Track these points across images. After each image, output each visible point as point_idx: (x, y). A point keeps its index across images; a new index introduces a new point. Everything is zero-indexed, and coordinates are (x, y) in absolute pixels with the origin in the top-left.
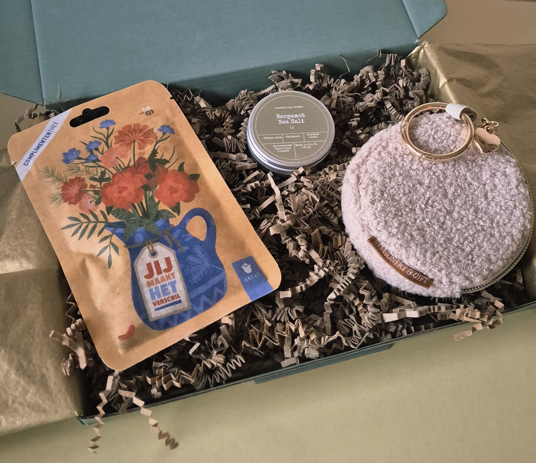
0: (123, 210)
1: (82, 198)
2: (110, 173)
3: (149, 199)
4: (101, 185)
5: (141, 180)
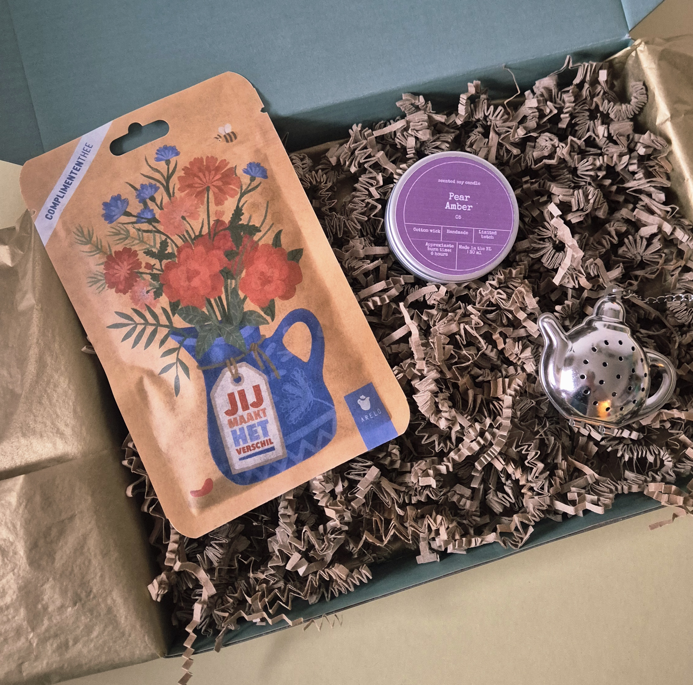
0: (195, 309)
1: (135, 284)
2: (173, 245)
3: (232, 293)
4: (161, 265)
5: (219, 260)
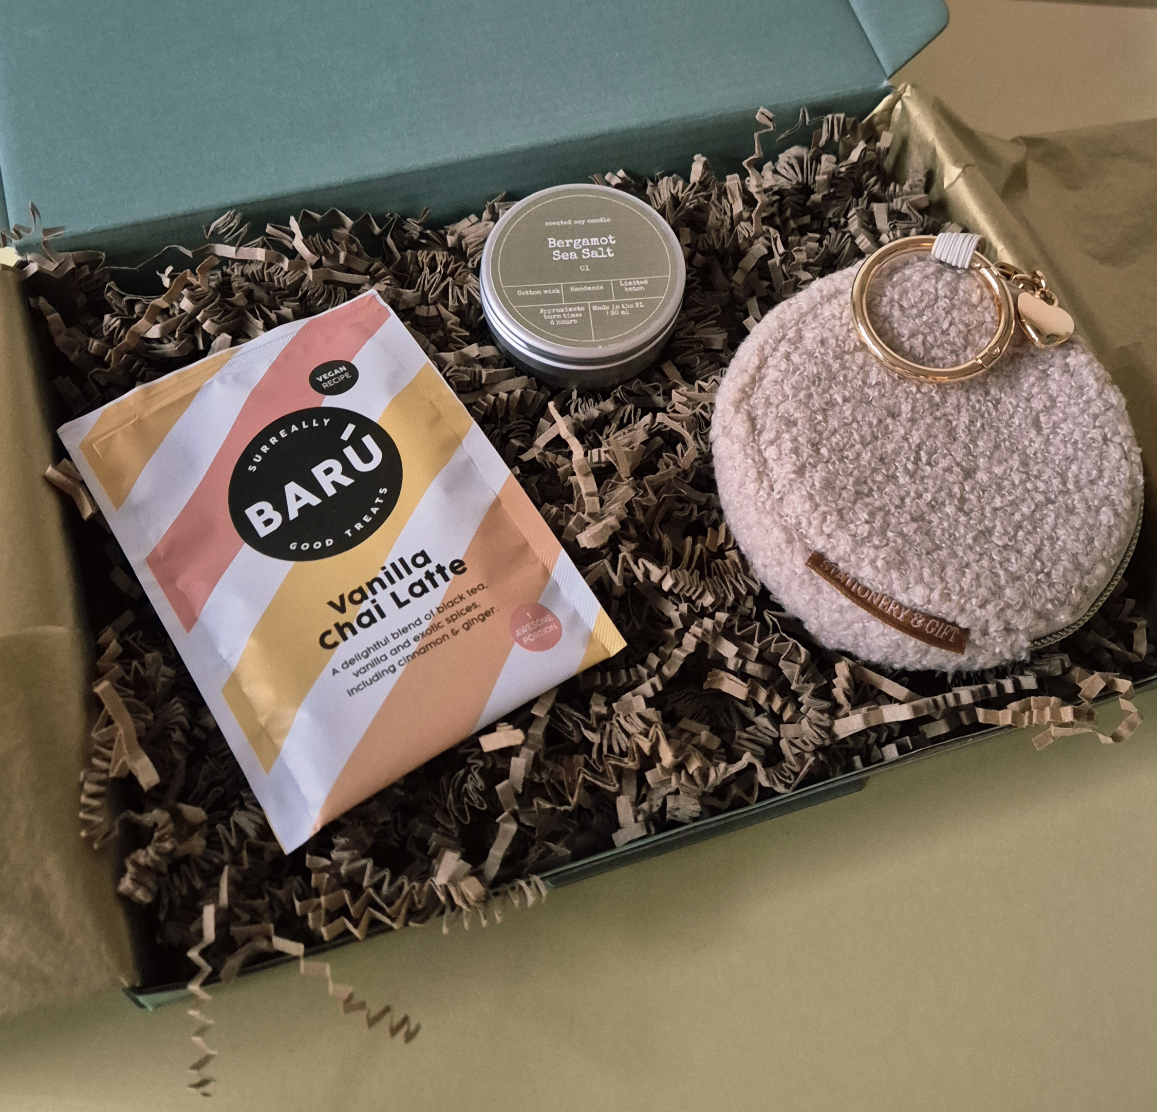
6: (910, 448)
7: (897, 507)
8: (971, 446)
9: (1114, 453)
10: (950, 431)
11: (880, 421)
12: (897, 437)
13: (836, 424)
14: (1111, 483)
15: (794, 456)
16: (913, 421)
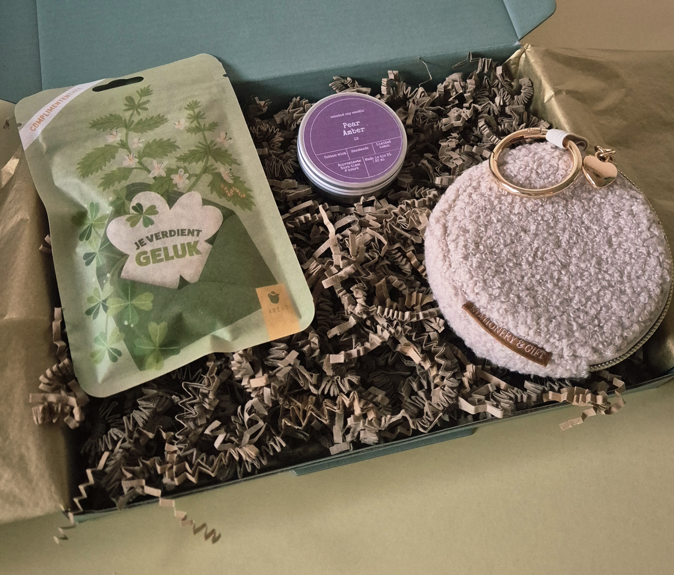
6: (532, 250)
7: (518, 281)
8: (569, 251)
9: (653, 261)
10: (556, 242)
11: (517, 234)
12: (525, 243)
13: (491, 233)
14: (649, 279)
15: (464, 249)
16: (536, 235)
